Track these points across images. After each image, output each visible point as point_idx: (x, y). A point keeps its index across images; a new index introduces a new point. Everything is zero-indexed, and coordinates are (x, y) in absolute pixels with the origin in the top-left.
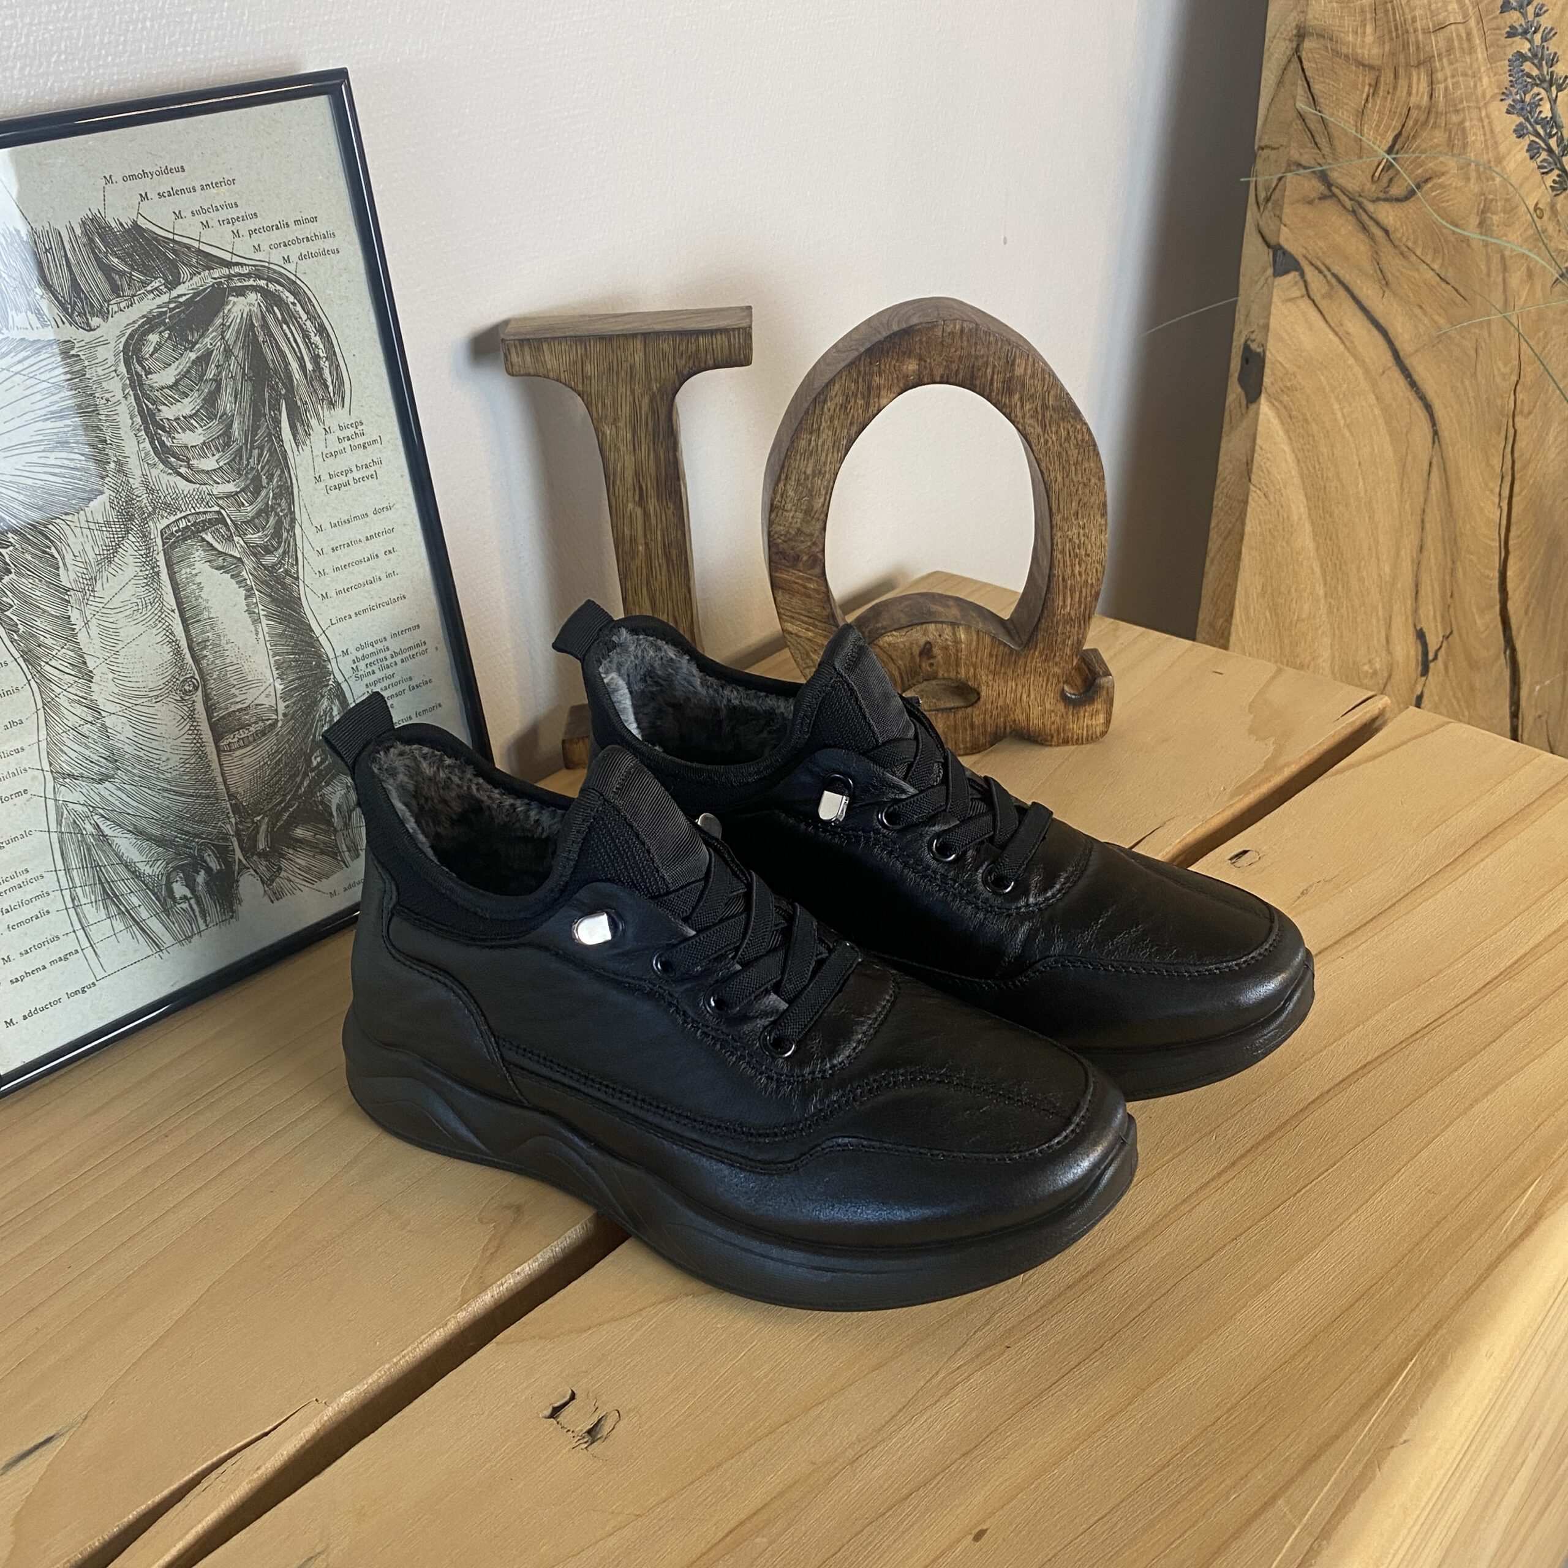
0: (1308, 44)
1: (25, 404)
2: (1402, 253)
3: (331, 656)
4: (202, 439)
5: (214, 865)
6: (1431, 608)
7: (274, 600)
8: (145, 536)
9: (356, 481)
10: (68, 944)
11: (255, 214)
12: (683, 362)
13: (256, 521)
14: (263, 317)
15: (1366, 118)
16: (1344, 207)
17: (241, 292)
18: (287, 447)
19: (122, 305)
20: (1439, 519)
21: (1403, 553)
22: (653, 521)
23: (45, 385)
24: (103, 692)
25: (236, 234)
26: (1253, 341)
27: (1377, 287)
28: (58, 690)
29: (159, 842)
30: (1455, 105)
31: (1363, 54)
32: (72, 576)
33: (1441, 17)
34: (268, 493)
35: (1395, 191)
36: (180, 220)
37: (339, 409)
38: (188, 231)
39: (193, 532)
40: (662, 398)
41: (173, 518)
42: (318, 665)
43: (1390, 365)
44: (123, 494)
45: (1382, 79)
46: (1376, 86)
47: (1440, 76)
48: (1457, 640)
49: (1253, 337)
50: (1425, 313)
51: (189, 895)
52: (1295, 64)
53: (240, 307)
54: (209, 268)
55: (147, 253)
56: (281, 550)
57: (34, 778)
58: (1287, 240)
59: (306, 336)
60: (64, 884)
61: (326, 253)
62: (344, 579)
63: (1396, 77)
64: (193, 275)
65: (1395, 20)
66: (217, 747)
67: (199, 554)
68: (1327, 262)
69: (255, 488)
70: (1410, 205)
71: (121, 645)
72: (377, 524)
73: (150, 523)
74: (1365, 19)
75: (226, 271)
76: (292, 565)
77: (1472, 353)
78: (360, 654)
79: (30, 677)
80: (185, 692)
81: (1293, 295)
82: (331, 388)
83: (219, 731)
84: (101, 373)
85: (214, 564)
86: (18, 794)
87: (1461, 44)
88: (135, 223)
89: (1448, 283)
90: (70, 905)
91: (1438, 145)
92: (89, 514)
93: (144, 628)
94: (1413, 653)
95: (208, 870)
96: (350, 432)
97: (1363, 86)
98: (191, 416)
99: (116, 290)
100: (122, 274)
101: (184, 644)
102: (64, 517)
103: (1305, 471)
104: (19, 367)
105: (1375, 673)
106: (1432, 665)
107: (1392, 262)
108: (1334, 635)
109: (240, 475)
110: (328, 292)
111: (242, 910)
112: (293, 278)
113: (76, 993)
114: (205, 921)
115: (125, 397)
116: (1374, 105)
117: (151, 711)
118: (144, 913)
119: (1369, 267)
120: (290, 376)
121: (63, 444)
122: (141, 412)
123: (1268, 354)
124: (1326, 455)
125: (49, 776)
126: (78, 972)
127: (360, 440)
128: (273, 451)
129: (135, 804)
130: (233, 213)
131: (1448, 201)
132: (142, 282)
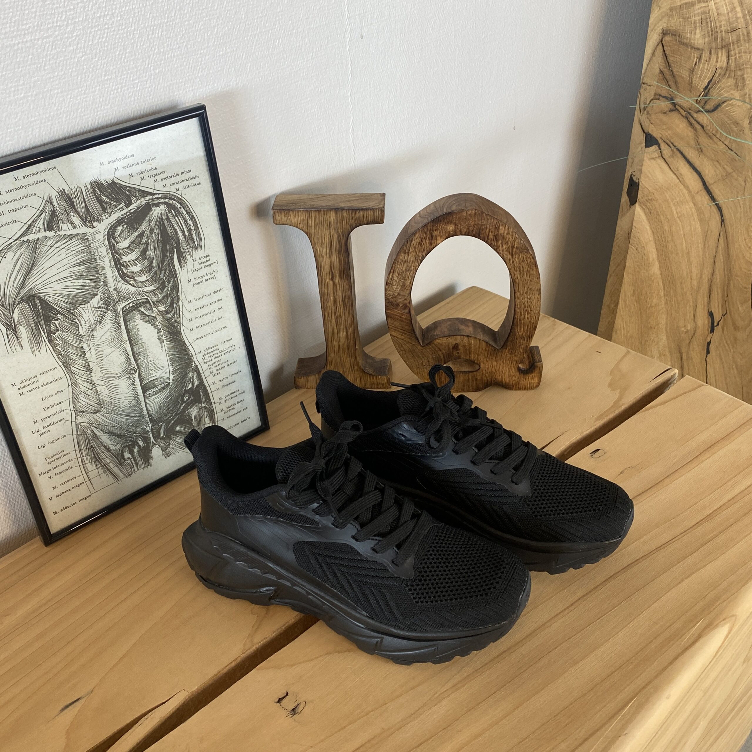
0: (668, 38)
1: (65, 261)
2: (710, 137)
3: (194, 354)
4: (140, 269)
5: (141, 443)
6: (717, 301)
7: (170, 333)
8: (115, 311)
9: (206, 280)
10: (80, 480)
11: (164, 172)
12: (353, 221)
13: (163, 301)
14: (167, 215)
15: (694, 73)
16: (682, 115)
17: (157, 205)
18: (176, 268)
19: (107, 216)
20: (722, 260)
21: (704, 276)
22: (338, 286)
23: (74, 252)
24: (96, 376)
25: (156, 181)
26: (634, 176)
27: (697, 152)
28: (78, 377)
29: (119, 436)
30: (740, 67)
31: (694, 43)
32: (84, 330)
33: (734, 25)
34: (168, 289)
35: (708, 107)
36: (132, 178)
37: (199, 250)
38: (135, 182)
39: (135, 308)
40: (343, 236)
41: (127, 303)
42: (188, 359)
43: (701, 189)
44: (106, 295)
45: (703, 55)
46: (700, 58)
47: (732, 52)
48: (729, 316)
49: (634, 174)
50: (720, 164)
51: (131, 457)
52: (660, 47)
53: (157, 212)
54: (144, 197)
55: (117, 193)
56: (173, 312)
57: (67, 414)
58: (652, 130)
59: (185, 221)
60: (79, 456)
61: (195, 185)
62: (200, 322)
63: (710, 53)
64: (137, 200)
65: (711, 27)
66: (144, 395)
67: (138, 316)
68: (672, 141)
69: (162, 287)
70: (715, 114)
71: (104, 357)
72: (215, 297)
73: (118, 306)
74: (696, 27)
75: (151, 197)
76: (178, 318)
77: (743, 184)
78: (206, 353)
79: (66, 373)
80: (131, 374)
81: (654, 157)
82: (196, 243)
83: (145, 389)
84: (97, 244)
85: (144, 320)
86: (61, 420)
87: (744, 38)
88: (113, 181)
89: (732, 150)
90: (81, 464)
91: (730, 86)
92: (92, 304)
93: (114, 349)
94: (706, 322)
95: (139, 446)
96: (204, 260)
97: (694, 58)
98: (135, 260)
99: (104, 210)
100: (107, 203)
101: (131, 354)
102: (81, 306)
103: (657, 238)
104: (64, 246)
105: (687, 331)
106: (716, 328)
107: (704, 140)
108: (668, 314)
109: (156, 282)
110: (196, 201)
111: (152, 462)
112: (180, 197)
113: (82, 500)
114: (137, 467)
115: (108, 254)
116: (699, 67)
117: (116, 383)
118: (112, 466)
119: (692, 143)
120: (178, 239)
121: (81, 276)
122: (114, 259)
123: (640, 184)
124: (667, 231)
125: (73, 412)
126: (83, 491)
127: (208, 263)
128: (170, 271)
129: (109, 421)
130: (155, 172)
131: (734, 112)
132: (115, 206)
